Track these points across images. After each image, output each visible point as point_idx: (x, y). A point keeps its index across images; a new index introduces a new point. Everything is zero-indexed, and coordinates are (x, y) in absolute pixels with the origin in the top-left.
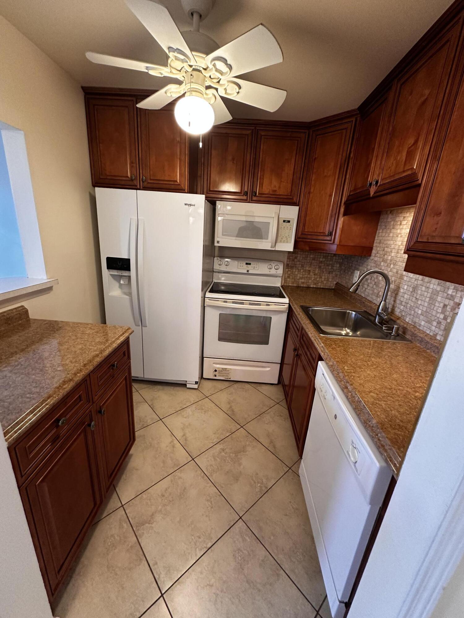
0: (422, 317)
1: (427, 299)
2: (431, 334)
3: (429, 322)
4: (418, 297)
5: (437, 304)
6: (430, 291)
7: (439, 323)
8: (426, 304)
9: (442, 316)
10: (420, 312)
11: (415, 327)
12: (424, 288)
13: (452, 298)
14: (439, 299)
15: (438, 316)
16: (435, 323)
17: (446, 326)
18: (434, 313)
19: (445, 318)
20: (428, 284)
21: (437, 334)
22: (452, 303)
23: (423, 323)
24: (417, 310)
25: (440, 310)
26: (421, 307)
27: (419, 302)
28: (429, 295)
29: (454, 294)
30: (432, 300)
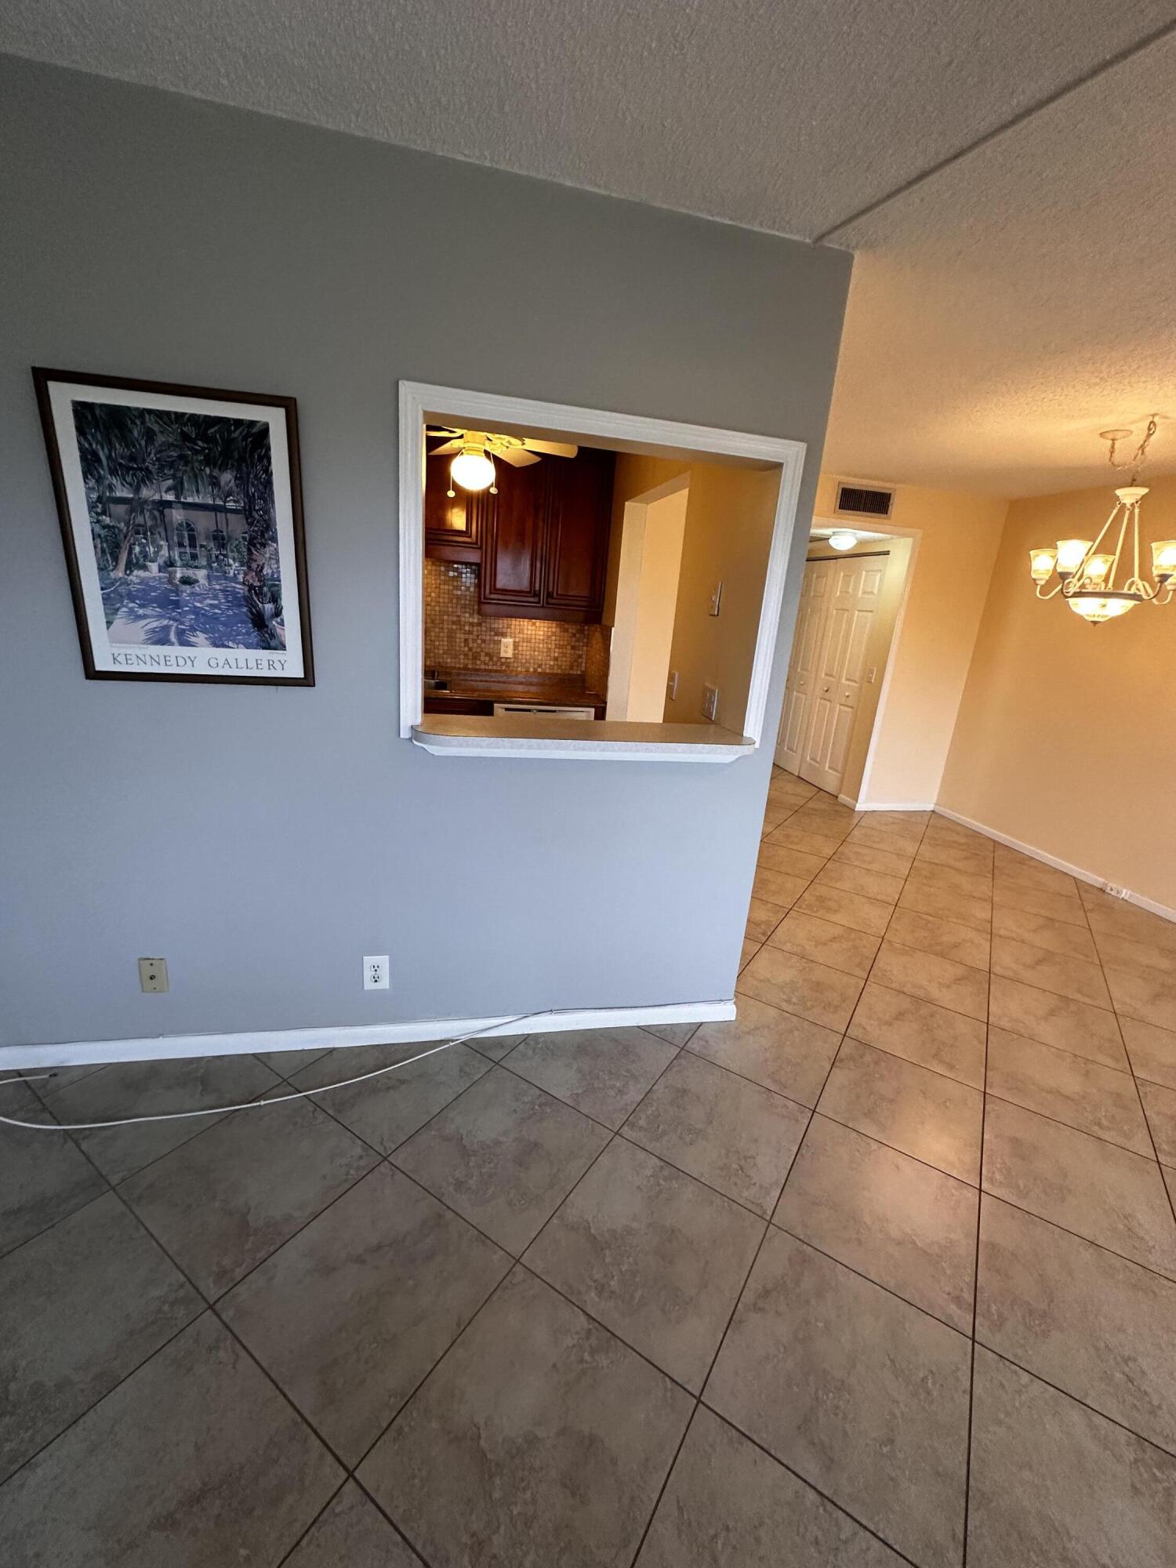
0: (445, 656)
1: (445, 639)
2: (462, 666)
3: (456, 657)
4: (433, 639)
5: (458, 640)
6: (446, 631)
7: (466, 655)
8: (446, 643)
9: (466, 649)
10: (441, 652)
11: (442, 666)
12: (437, 630)
13: (470, 632)
14: (458, 635)
15: (462, 649)
16: (462, 657)
17: (473, 655)
18: (458, 648)
19: (470, 649)
20: (441, 626)
21: (467, 664)
22: (471, 636)
23: (449, 660)
24: (436, 651)
25: (463, 645)
26: (441, 647)
27: (437, 643)
28: (445, 634)
29: (471, 629)
30: (451, 636)
